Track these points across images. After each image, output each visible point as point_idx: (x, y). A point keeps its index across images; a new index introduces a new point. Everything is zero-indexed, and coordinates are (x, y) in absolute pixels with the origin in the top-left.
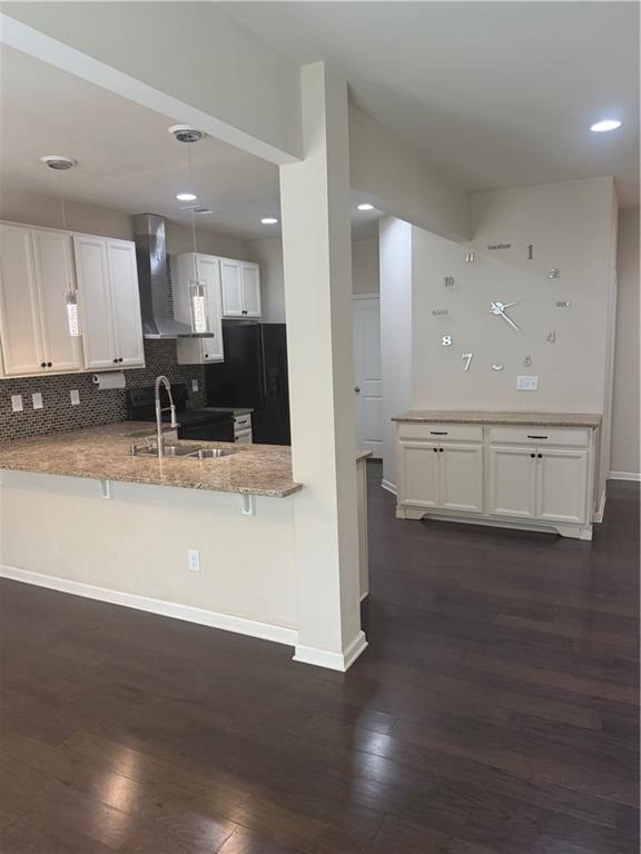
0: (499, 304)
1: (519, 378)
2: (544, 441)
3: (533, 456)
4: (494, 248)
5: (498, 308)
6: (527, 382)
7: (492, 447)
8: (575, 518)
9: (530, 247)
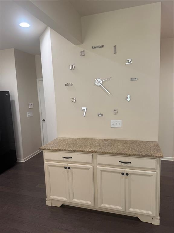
0: (99, 80)
1: (111, 120)
2: (129, 165)
3: (123, 174)
4: (95, 47)
5: (99, 82)
6: (116, 123)
7: (98, 167)
8: (149, 213)
9: (115, 47)
